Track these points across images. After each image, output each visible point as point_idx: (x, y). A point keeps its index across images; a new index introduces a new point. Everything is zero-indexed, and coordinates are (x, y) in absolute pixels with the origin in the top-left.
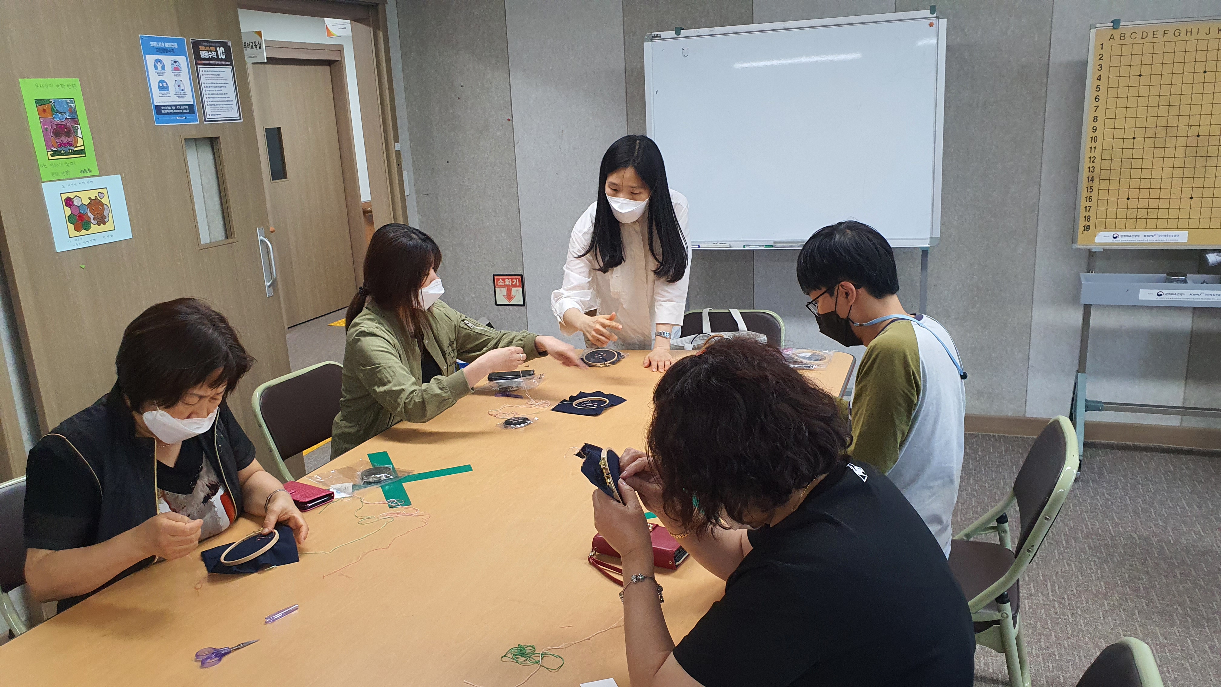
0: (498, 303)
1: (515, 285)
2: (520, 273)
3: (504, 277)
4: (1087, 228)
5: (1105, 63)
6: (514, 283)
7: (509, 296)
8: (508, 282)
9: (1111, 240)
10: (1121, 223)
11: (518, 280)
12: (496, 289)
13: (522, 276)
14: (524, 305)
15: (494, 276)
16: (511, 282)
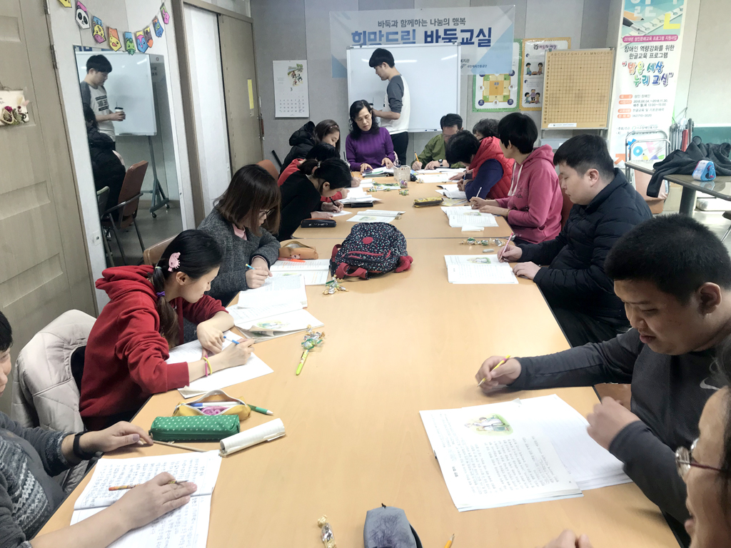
4: (545, 122)
5: (550, 63)
9: (553, 126)
10: (556, 120)
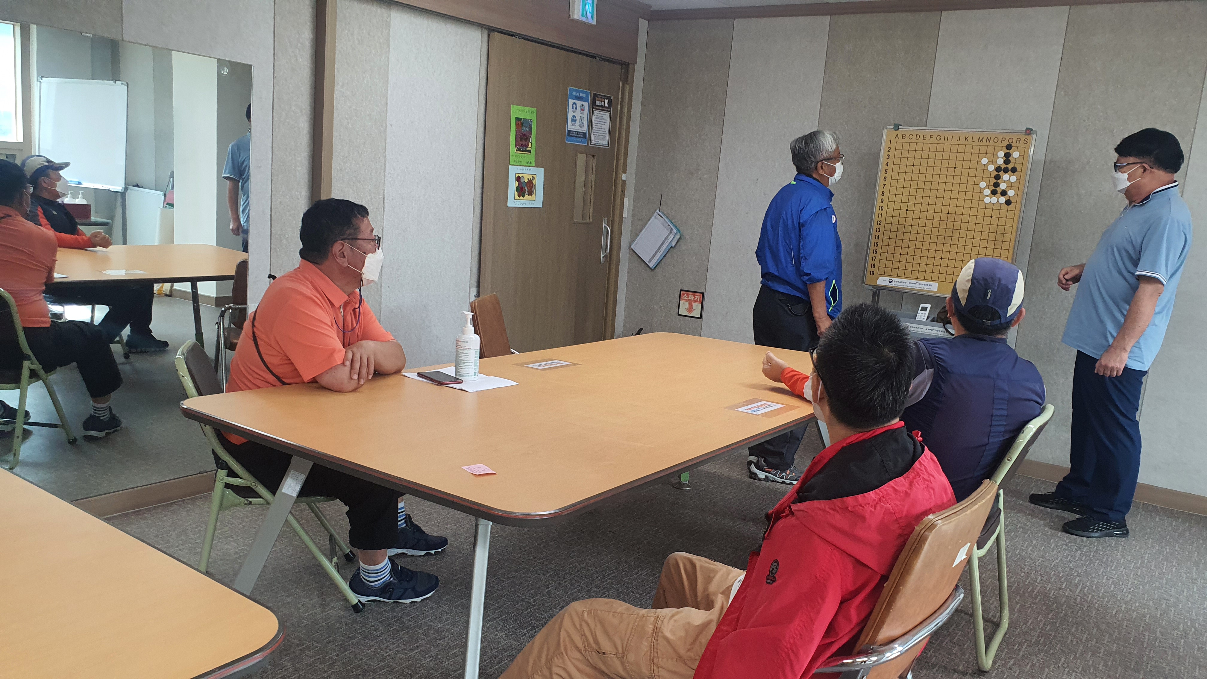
0: (680, 313)
1: (696, 301)
2: (702, 291)
3: (689, 293)
6: (696, 299)
7: (690, 309)
8: (691, 297)
11: (699, 296)
12: (682, 302)
13: (703, 294)
14: (701, 318)
15: (681, 290)
16: (693, 297)
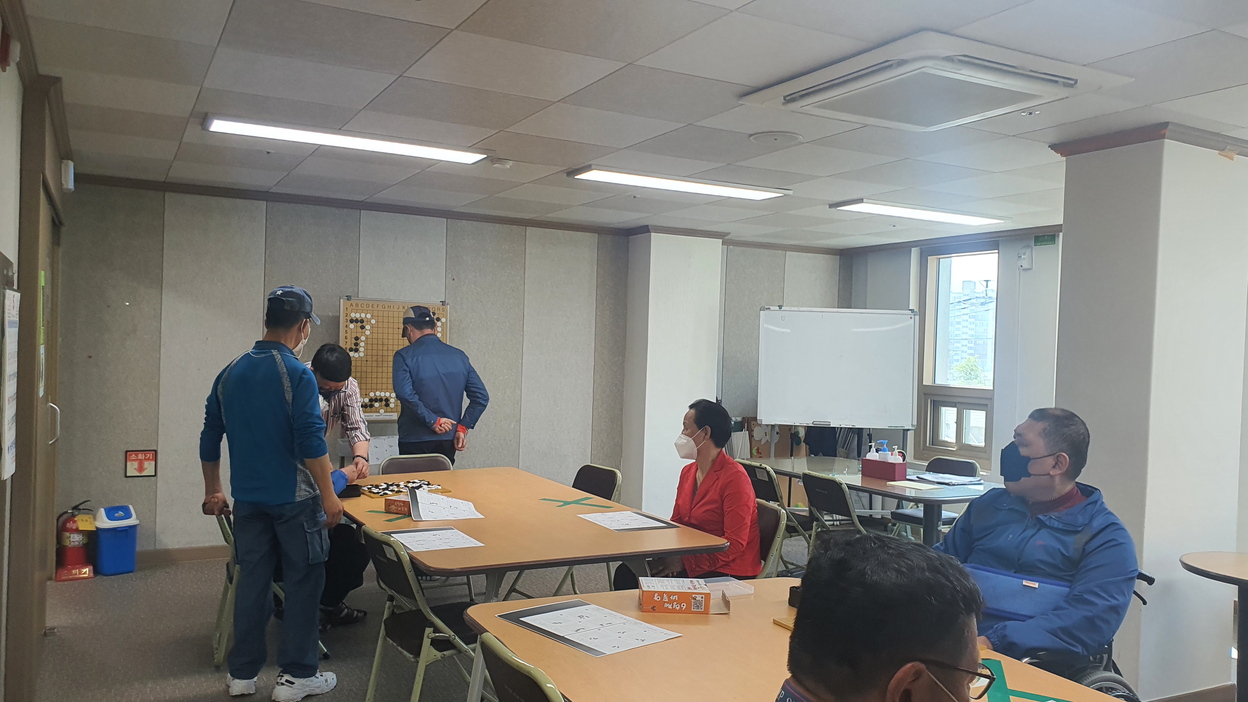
0: (128, 475)
1: (149, 459)
2: (154, 448)
3: (137, 453)
6: (147, 458)
7: (141, 468)
8: (141, 456)
11: (151, 454)
12: (129, 464)
13: (156, 451)
14: (155, 475)
15: (127, 452)
16: (144, 456)
